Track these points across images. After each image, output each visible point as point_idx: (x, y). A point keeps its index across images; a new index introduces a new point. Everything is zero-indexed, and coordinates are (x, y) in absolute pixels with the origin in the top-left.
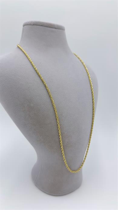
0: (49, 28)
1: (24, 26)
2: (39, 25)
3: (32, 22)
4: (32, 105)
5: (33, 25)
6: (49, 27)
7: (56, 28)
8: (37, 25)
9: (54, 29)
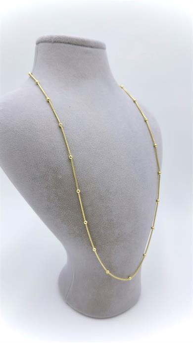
0: (80, 47)
1: (38, 43)
2: (64, 43)
3: (52, 37)
4: (60, 177)
5: (55, 42)
6: (82, 45)
7: (91, 47)
8: (61, 42)
9: (89, 49)
